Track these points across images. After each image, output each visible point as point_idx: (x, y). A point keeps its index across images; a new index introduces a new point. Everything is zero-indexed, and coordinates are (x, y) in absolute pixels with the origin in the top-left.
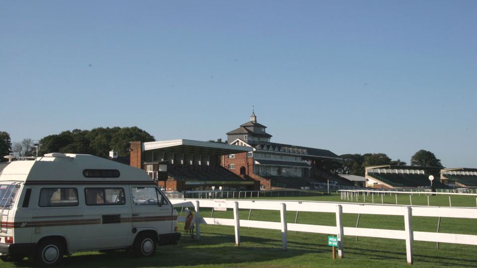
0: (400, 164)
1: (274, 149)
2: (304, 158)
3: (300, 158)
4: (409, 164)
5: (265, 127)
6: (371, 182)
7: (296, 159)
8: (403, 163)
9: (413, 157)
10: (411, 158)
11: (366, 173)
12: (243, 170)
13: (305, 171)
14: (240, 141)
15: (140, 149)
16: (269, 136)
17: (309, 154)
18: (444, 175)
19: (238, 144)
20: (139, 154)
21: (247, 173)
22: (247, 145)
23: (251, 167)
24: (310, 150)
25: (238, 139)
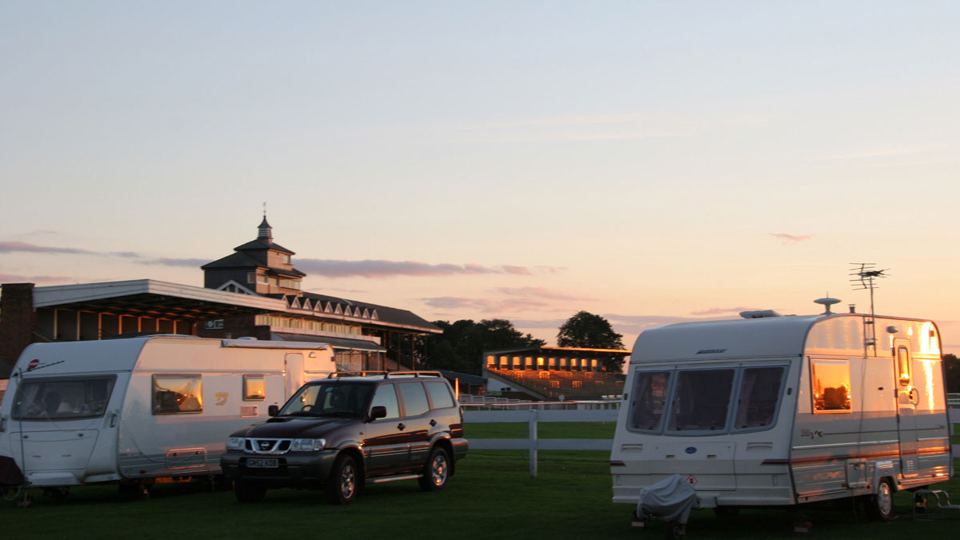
0: (532, 344)
1: (313, 307)
2: (367, 329)
3: (360, 328)
7: (350, 332)
8: (539, 343)
9: (563, 329)
10: (559, 331)
15: (26, 305)
17: (380, 320)
20: (27, 317)
24: (385, 312)
25: (232, 282)
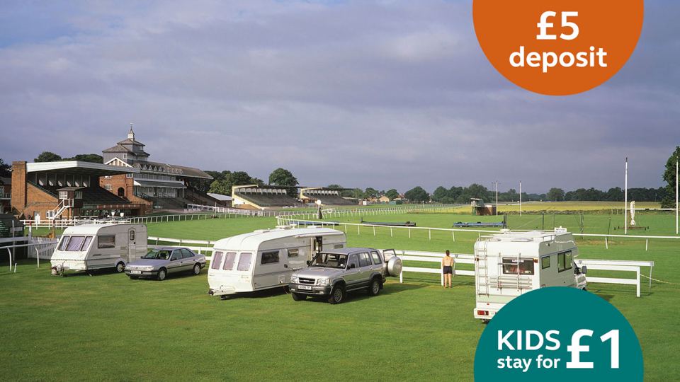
3: (176, 178)
4: (266, 182)
5: (143, 145)
6: (238, 201)
7: (171, 180)
8: (262, 182)
9: (271, 175)
11: (233, 193)
12: (121, 190)
13: (179, 191)
14: (118, 160)
15: (23, 170)
16: (147, 155)
17: (184, 174)
18: (304, 194)
19: (116, 163)
20: (24, 176)
21: (125, 195)
22: (127, 165)
23: (131, 189)
24: (185, 170)
25: (116, 158)
